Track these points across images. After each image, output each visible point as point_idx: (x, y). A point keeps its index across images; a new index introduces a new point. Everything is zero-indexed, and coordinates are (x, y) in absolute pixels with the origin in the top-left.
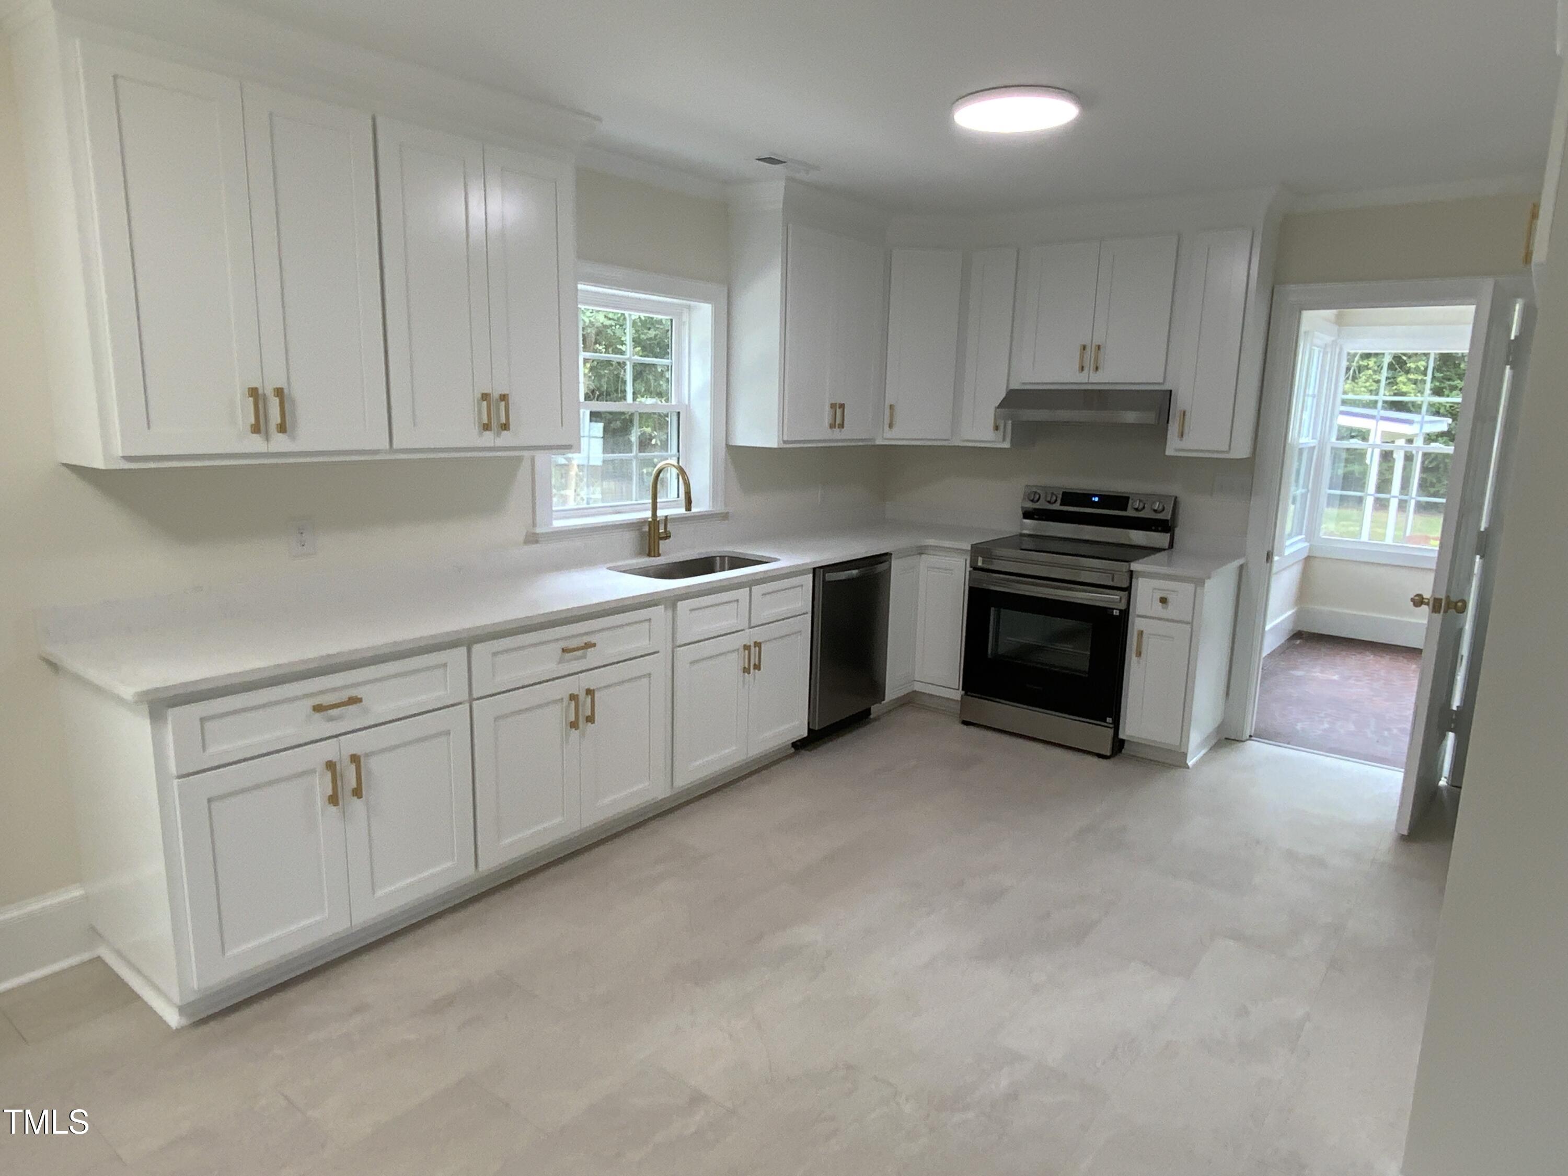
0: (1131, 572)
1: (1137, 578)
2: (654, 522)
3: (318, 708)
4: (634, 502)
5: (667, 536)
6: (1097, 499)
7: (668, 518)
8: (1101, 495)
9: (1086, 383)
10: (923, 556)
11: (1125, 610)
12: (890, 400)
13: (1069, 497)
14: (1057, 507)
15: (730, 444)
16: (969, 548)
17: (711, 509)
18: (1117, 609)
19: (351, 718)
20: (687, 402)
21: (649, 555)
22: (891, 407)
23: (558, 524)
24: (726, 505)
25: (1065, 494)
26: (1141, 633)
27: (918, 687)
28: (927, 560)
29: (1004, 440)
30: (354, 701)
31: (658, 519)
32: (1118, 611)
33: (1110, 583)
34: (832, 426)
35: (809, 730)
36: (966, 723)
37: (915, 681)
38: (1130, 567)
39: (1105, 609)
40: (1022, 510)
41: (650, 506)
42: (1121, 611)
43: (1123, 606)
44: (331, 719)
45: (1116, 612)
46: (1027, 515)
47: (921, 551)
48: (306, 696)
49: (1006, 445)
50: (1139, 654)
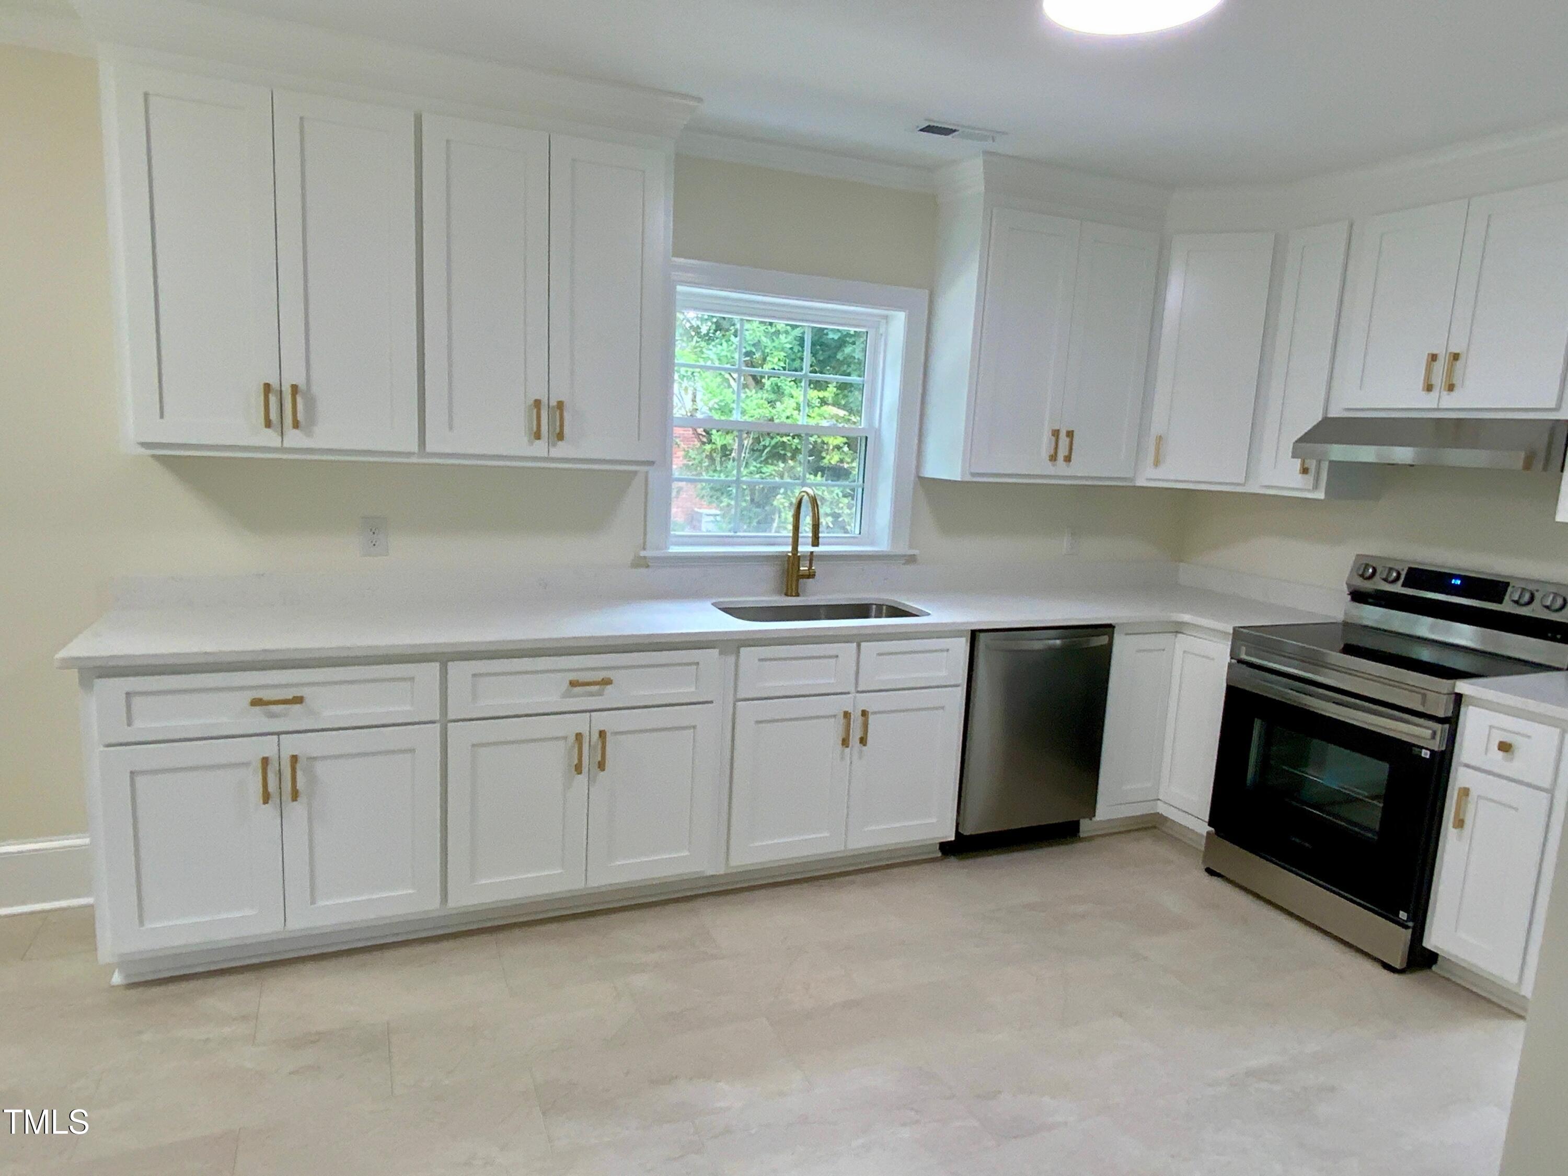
0: (1459, 699)
1: (1468, 706)
2: (794, 559)
3: (256, 702)
4: (773, 534)
5: (811, 575)
6: (1458, 582)
7: (814, 554)
8: (1465, 576)
9: (1434, 410)
10: (1180, 635)
11: (1443, 753)
12: (1157, 428)
13: (1417, 577)
14: (1398, 588)
15: (922, 475)
16: (1231, 631)
17: (889, 550)
18: (1427, 749)
19: (294, 718)
20: (877, 425)
21: (786, 595)
22: (1160, 439)
23: (674, 550)
24: (911, 547)
25: (1411, 570)
26: (1465, 792)
27: (1162, 809)
28: (1183, 642)
29: (1316, 487)
30: (299, 700)
31: (799, 554)
32: (1428, 752)
33: (1420, 709)
34: (1053, 458)
35: (958, 833)
36: (1210, 872)
37: (1159, 799)
38: (1454, 688)
39: (1411, 745)
40: (1348, 588)
41: (790, 540)
42: (1433, 752)
43: (1437, 745)
44: (272, 716)
45: (1426, 754)
46: (1358, 596)
47: (1178, 629)
48: (242, 688)
49: (1320, 495)
50: (1460, 823)
